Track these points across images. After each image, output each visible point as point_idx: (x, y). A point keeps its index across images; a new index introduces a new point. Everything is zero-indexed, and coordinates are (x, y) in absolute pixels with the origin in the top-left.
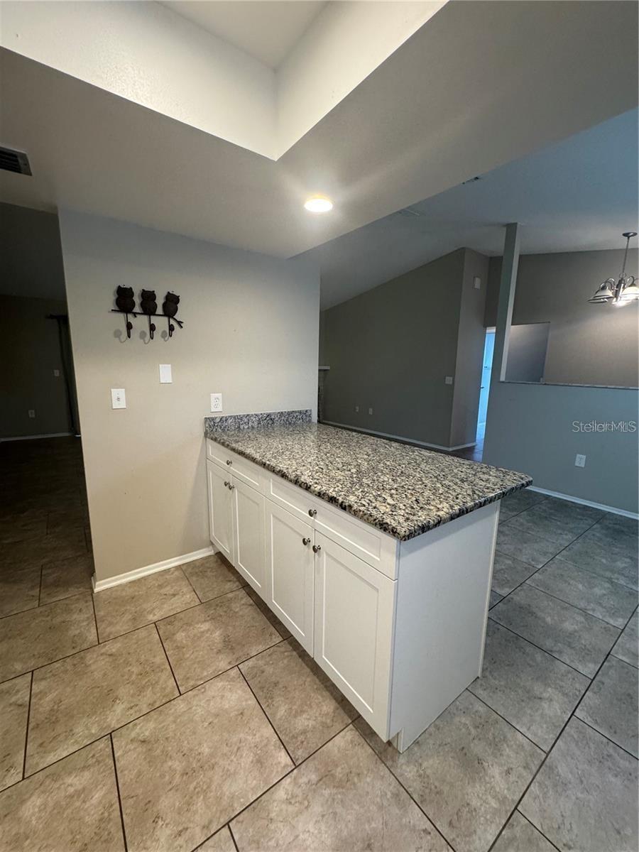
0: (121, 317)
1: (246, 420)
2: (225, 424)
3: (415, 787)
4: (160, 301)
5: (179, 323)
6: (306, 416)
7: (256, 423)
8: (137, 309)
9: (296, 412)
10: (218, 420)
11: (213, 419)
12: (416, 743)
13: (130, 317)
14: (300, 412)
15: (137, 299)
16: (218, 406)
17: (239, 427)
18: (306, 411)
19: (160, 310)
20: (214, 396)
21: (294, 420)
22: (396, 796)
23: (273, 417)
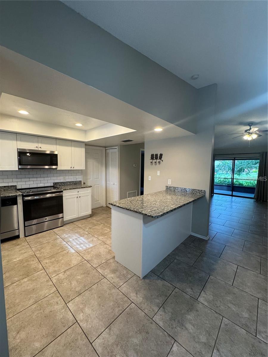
0: (151, 161)
1: (177, 189)
2: (171, 189)
3: (109, 262)
4: (159, 156)
5: (162, 160)
6: (201, 192)
7: (180, 190)
8: (154, 158)
9: (196, 190)
10: (169, 187)
11: (167, 187)
12: (118, 262)
13: (153, 160)
14: (199, 190)
15: (154, 156)
16: (170, 183)
17: (175, 190)
18: (202, 190)
19: (158, 158)
20: (169, 180)
21: (195, 192)
22: (107, 259)
23: (186, 190)
